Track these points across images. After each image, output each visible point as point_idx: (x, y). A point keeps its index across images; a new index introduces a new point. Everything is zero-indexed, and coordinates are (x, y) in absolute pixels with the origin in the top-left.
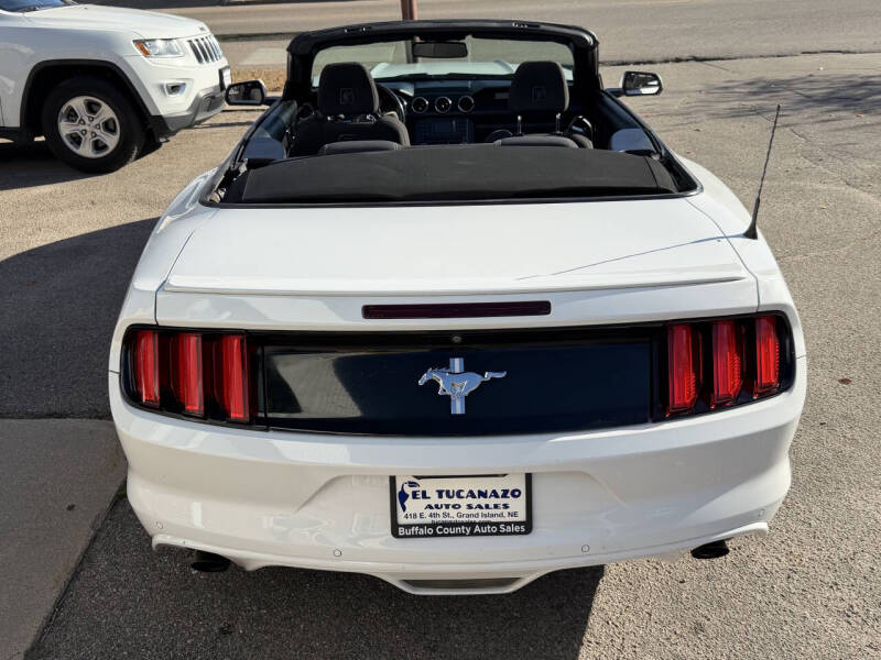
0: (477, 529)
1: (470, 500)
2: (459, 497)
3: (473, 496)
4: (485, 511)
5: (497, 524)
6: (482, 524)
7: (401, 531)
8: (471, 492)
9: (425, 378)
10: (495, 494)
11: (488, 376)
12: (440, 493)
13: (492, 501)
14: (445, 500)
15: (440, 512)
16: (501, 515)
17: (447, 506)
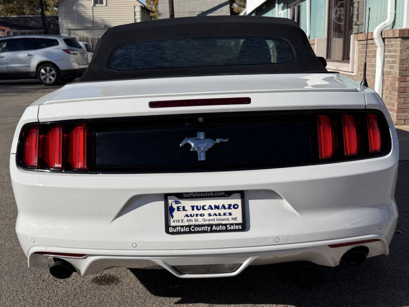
0: (214, 228)
1: (210, 211)
2: (204, 209)
3: (212, 209)
4: (219, 217)
5: (226, 225)
6: (217, 225)
7: (171, 230)
8: (210, 206)
9: (184, 142)
10: (224, 207)
11: (218, 141)
12: (193, 207)
13: (222, 211)
14: (196, 212)
15: (193, 218)
16: (228, 219)
17: (197, 215)
